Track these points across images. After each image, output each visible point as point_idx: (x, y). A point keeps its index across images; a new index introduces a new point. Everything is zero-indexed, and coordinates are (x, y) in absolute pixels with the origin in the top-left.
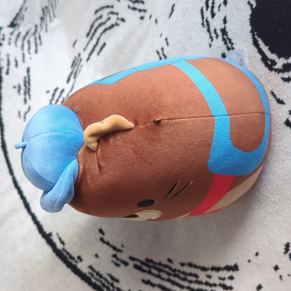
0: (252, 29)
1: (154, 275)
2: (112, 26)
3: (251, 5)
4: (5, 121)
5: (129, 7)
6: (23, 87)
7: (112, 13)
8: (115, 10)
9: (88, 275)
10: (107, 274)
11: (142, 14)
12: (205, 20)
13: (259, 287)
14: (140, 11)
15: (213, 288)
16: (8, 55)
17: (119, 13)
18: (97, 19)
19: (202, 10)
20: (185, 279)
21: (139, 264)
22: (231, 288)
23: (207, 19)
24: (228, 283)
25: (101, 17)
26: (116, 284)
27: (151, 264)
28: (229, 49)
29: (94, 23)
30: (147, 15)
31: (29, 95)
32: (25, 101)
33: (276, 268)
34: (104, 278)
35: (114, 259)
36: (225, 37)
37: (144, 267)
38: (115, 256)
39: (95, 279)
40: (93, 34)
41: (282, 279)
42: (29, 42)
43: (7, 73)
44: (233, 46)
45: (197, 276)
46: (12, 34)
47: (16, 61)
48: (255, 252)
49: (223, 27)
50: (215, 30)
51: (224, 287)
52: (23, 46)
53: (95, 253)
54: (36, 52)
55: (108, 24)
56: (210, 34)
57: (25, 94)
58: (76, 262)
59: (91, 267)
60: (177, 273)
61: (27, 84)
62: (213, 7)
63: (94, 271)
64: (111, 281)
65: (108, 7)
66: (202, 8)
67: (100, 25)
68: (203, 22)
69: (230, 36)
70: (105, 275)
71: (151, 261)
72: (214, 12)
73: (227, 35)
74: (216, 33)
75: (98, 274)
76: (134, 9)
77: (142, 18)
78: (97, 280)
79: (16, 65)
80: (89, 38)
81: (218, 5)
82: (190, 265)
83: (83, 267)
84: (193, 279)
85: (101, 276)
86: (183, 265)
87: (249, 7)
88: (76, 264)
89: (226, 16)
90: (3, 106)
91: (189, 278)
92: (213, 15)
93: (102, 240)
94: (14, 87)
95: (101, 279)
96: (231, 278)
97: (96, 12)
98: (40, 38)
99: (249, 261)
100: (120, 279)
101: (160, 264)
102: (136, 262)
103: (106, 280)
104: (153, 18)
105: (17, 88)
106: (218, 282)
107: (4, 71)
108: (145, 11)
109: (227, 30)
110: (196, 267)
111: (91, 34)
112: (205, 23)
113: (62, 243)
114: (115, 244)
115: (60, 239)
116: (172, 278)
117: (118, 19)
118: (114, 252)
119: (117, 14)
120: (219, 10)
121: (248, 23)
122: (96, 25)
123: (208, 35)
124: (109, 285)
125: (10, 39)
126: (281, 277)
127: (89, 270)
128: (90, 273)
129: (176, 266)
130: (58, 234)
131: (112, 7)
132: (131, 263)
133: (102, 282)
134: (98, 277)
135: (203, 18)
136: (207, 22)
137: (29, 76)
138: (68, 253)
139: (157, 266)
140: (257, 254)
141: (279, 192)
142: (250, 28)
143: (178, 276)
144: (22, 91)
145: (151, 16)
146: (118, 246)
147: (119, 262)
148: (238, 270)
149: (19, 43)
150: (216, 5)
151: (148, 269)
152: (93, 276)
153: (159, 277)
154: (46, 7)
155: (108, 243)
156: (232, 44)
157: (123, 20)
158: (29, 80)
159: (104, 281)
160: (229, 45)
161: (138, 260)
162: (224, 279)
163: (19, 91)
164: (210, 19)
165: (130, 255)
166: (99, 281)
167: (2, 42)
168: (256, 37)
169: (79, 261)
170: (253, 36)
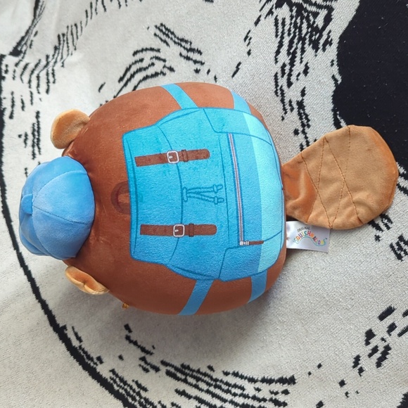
0: (334, 107)
1: (191, 384)
2: (156, 74)
3: (336, 80)
4: (7, 179)
5: (181, 55)
6: (30, 137)
7: (157, 58)
8: (161, 55)
9: (109, 380)
10: (133, 381)
11: (198, 66)
12: (279, 88)
13: (320, 404)
14: (195, 62)
15: (262, 404)
16: (12, 93)
17: (167, 59)
18: (136, 62)
19: (276, 76)
20: (228, 392)
21: (172, 370)
22: (285, 404)
23: (282, 87)
24: (281, 398)
25: (142, 60)
26: (143, 394)
27: (187, 371)
28: (303, 125)
29: (130, 66)
30: (204, 69)
31: (39, 148)
32: (34, 155)
33: (342, 383)
34: (129, 385)
35: (143, 363)
36: (302, 111)
37: (179, 375)
38: (143, 359)
39: (118, 386)
40: (129, 80)
41: (348, 397)
42: (38, 77)
43: (11, 117)
44: (310, 123)
45: (243, 389)
46: (17, 65)
47: (23, 102)
48: (317, 364)
49: (300, 99)
50: (290, 102)
51: (276, 403)
52: (30, 82)
53: (119, 354)
54: (47, 91)
55: (151, 71)
56: (284, 106)
57: (33, 146)
58: (95, 364)
59: (113, 371)
60: (218, 383)
61: (36, 133)
62: (290, 75)
63: (117, 376)
64: (137, 390)
65: (152, 49)
66: (277, 73)
67: (140, 70)
68: (277, 90)
69: (307, 111)
70: (130, 382)
71: (188, 367)
72: (291, 80)
73: (304, 110)
74: (290, 105)
75: (122, 380)
76: (188, 58)
77: (197, 71)
78: (121, 387)
79: (23, 108)
80: (122, 83)
81: (297, 73)
82: (236, 374)
83: (104, 370)
84: (238, 391)
85: (125, 383)
86: (226, 374)
87: (332, 82)
88: (95, 366)
89: (305, 88)
90: (4, 159)
91: (233, 390)
92: (290, 84)
93: (128, 338)
94: (20, 136)
95: (126, 387)
96: (286, 392)
97: (135, 53)
98: (53, 74)
99: (310, 374)
100: (149, 387)
101: (198, 371)
102: (169, 368)
103: (131, 388)
104: (212, 74)
105: (23, 137)
106: (268, 396)
107: (7, 113)
108: (202, 64)
109: (304, 104)
110: (242, 377)
111: (125, 79)
112: (279, 92)
113: (79, 339)
114: (144, 345)
115: (76, 334)
116: (212, 389)
117: (164, 67)
118: (143, 355)
119: (164, 61)
120: (297, 79)
121: (330, 100)
122: (134, 69)
123: (281, 106)
124: (134, 394)
125: (14, 71)
126: (347, 394)
127: (111, 374)
128: (112, 379)
129: (218, 375)
130: (73, 328)
131: (158, 51)
132: (163, 369)
133: (126, 390)
134: (122, 384)
135: (277, 85)
136: (282, 91)
137: (38, 122)
138: (85, 353)
139: (195, 374)
140: (320, 366)
141: (353, 298)
142: (332, 106)
143: (220, 388)
144: (30, 142)
145: (209, 71)
146: (148, 348)
147: (148, 367)
148: (294, 383)
149: (26, 78)
150: (295, 73)
151: (183, 377)
152: (115, 382)
153: (196, 387)
154: (63, 35)
155: (135, 343)
156: (308, 120)
157: (171, 69)
158: (39, 128)
159: (128, 389)
160: (305, 121)
161: (173, 366)
162: (276, 393)
163: (25, 141)
164: (285, 88)
165: (161, 359)
166: (123, 388)
167: (4, 74)
168: (338, 117)
169: (98, 363)
170: (335, 115)
